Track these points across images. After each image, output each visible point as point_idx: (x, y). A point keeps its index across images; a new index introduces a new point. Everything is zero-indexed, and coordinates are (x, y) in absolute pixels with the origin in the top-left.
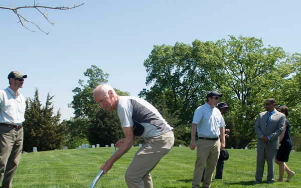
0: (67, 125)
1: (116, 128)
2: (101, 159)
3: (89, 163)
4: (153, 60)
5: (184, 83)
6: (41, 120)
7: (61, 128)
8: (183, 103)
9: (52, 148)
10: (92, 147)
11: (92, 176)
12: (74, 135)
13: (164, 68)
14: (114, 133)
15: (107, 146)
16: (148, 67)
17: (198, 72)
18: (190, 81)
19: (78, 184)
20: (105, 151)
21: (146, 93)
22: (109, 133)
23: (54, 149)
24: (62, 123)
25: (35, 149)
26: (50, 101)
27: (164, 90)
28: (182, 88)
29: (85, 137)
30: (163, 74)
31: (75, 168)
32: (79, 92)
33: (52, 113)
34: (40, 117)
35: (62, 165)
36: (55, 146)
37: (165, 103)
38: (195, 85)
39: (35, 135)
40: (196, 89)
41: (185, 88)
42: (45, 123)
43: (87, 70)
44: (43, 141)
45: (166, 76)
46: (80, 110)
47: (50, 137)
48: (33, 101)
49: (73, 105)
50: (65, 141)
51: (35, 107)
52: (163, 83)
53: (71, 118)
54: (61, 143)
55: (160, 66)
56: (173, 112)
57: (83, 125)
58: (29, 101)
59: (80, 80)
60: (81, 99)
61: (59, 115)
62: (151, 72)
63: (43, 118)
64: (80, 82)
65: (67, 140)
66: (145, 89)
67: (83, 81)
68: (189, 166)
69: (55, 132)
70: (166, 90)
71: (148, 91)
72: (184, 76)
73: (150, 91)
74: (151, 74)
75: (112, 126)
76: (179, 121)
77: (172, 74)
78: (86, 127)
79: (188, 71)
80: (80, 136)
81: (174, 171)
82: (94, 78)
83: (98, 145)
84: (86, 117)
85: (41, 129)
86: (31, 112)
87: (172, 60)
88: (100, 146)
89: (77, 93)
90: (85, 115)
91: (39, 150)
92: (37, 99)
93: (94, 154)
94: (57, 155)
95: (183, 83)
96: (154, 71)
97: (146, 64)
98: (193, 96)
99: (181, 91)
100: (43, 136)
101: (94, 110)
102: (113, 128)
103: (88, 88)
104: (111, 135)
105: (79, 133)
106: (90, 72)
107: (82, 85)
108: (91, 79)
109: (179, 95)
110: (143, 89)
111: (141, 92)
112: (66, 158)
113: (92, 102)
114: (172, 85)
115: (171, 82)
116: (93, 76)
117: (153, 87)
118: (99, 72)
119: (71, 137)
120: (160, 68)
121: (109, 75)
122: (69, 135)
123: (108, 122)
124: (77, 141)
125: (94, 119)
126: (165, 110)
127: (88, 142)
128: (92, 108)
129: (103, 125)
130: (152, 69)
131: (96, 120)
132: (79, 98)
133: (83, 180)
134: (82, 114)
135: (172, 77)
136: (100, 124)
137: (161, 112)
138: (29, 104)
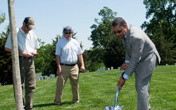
0: (88, 54)
2: (115, 78)
3: (106, 82)
10: (107, 69)
11: (108, 93)
12: (93, 61)
13: (159, 5)
14: (124, 57)
15: (119, 68)
16: (147, 5)
19: (98, 100)
20: (117, 72)
21: (147, 25)
24: (84, 52)
26: (74, 37)
27: (161, 21)
28: (175, 18)
29: (101, 62)
30: (159, 9)
31: (95, 87)
32: (95, 28)
35: (86, 85)
37: (162, 32)
43: (101, 11)
45: (162, 10)
46: (97, 41)
49: (91, 38)
52: (159, 16)
53: (90, 48)
55: (156, 3)
56: (168, 38)
57: (100, 53)
58: (59, 38)
59: (95, 19)
60: (97, 33)
62: (149, 8)
64: (96, 20)
65: (89, 65)
66: (146, 22)
67: (98, 20)
70: (162, 21)
71: (148, 23)
72: (175, 9)
73: (149, 23)
74: (149, 10)
75: (122, 52)
76: (174, 44)
77: (166, 9)
78: (103, 54)
80: (98, 62)
81: (172, 85)
83: (112, 68)
84: (102, 47)
88: (114, 69)
89: (94, 29)
90: (101, 45)
93: (109, 74)
95: (175, 15)
96: (152, 7)
97: (145, 3)
99: (174, 21)
102: (123, 54)
103: (102, 24)
104: (122, 59)
105: (97, 59)
106: (103, 12)
107: (97, 23)
108: (104, 18)
109: (172, 25)
110: (144, 22)
111: (143, 24)
112: (88, 79)
113: (106, 35)
114: (166, 17)
115: (165, 15)
116: (105, 15)
117: (151, 20)
118: (110, 12)
119: (92, 63)
120: (156, 5)
121: (117, 13)
122: (90, 61)
123: (118, 49)
124: (96, 65)
125: (108, 48)
126: (162, 37)
127: (104, 65)
128: (106, 40)
129: (115, 52)
130: (150, 6)
131: (109, 48)
132: (95, 32)
133: (102, 96)
134: (98, 45)
135: (166, 11)
136: (113, 51)
137: (159, 39)
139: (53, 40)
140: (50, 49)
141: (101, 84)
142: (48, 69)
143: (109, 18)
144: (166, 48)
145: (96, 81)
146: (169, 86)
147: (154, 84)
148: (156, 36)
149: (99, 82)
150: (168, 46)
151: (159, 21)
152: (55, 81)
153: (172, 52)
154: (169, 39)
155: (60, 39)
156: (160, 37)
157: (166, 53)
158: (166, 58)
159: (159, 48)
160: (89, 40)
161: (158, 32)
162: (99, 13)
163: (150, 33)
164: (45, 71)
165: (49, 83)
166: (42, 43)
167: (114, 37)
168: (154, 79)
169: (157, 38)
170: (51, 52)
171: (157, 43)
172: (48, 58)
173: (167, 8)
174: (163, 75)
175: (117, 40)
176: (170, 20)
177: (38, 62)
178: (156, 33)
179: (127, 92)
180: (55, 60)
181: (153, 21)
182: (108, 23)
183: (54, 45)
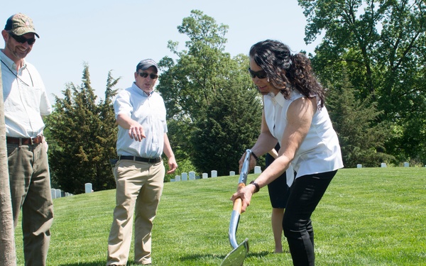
1: (248, 136)
3: (203, 210)
5: (385, 36)
6: (97, 127)
8: (385, 75)
10: (201, 177)
13: (341, 7)
14: (245, 146)
15: (232, 173)
17: (412, 9)
18: (397, 28)
20: (229, 183)
22: (236, 147)
25: (88, 186)
26: (113, 88)
28: (381, 43)
29: (186, 158)
30: (340, 18)
32: (169, 66)
34: (95, 121)
37: (347, 79)
38: (409, 36)
39: (86, 159)
40: (411, 46)
41: (387, 46)
42: (105, 133)
43: (184, 21)
44: (104, 169)
45: (347, 21)
46: (174, 102)
48: (80, 91)
51: (84, 101)
52: (341, 36)
55: (333, 2)
56: (364, 96)
57: (182, 132)
58: (72, 91)
59: (169, 43)
60: (175, 81)
62: (314, 15)
63: (101, 123)
64: (171, 45)
66: (305, 53)
67: (175, 44)
68: (410, 208)
70: (347, 50)
71: (310, 55)
72: (383, 19)
73: (314, 54)
74: (314, 20)
75: (240, 131)
76: (378, 113)
77: (358, 18)
78: (188, 138)
79: (391, 9)
80: (177, 157)
81: (380, 218)
82: (199, 35)
83: (214, 173)
84: (187, 117)
85: (98, 145)
86: (77, 113)
88: (219, 175)
89: (166, 69)
90: (183, 112)
91: (96, 188)
92: (87, 85)
93: (209, 190)
95: (383, 34)
96: (322, 14)
97: (303, 1)
98: (405, 59)
99: (380, 50)
100: (102, 161)
101: (201, 101)
102: (242, 136)
103: (187, 57)
104: (240, 150)
105: (175, 150)
106: (189, 25)
107: (175, 52)
108: (192, 39)
109: (374, 60)
113: (198, 85)
114: (359, 39)
115: (356, 34)
116: (197, 32)
117: (319, 46)
118: (208, 23)
120: (333, 7)
121: (228, 27)
123: (231, 124)
125: (203, 120)
126: (349, 94)
127: (192, 166)
128: (197, 98)
129: (223, 131)
130: (315, 9)
131: (206, 120)
132: (170, 78)
134: (177, 111)
135: (358, 24)
136: (216, 128)
137: (340, 97)
138: (72, 97)
139: (56, 97)
141: (191, 216)
143: (207, 41)
144: (357, 121)
145: (176, 207)
146: (370, 222)
147: (332, 217)
149: (183, 210)
150: (362, 118)
151: (341, 51)
152: (63, 207)
153: (373, 133)
155: (74, 94)
156: (341, 92)
157: (359, 135)
158: (359, 149)
159: (338, 122)
161: (336, 79)
162: (178, 28)
167: (219, 90)
168: (331, 204)
170: (51, 130)
171: (334, 109)
173: (361, 16)
174: (353, 194)
175: (229, 98)
176: (370, 47)
178: (332, 82)
179: (262, 236)
180: (61, 149)
181: (322, 49)
182: (202, 55)
183: (59, 110)
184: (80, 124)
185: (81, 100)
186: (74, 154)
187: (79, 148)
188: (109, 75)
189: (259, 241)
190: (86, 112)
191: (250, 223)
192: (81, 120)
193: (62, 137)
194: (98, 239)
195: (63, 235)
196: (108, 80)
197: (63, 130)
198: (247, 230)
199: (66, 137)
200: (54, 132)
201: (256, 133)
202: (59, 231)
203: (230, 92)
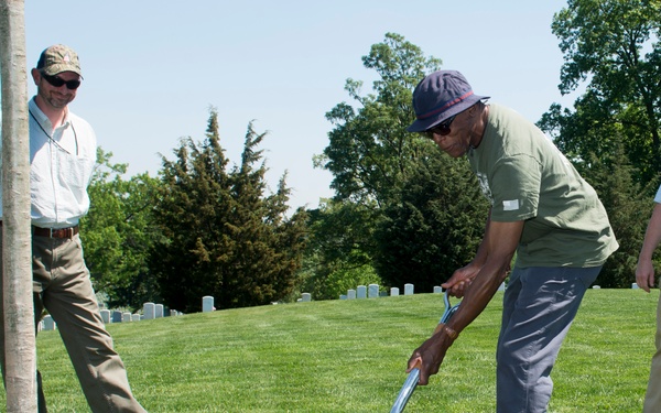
0: (309, 224)
1: (465, 233)
3: (382, 345)
4: (582, 14)
6: (226, 208)
7: (292, 235)
9: (262, 297)
10: (389, 293)
11: (391, 389)
12: (331, 254)
13: (618, 40)
14: (459, 247)
15: (437, 289)
16: (565, 35)
20: (430, 305)
21: (561, 117)
22: (445, 249)
23: (267, 301)
24: (295, 218)
25: (208, 300)
26: (254, 149)
27: (617, 107)
29: (367, 262)
30: (615, 57)
31: (336, 363)
32: (346, 118)
33: (262, 186)
34: (223, 198)
35: (295, 354)
36: (272, 292)
37: (622, 151)
39: (207, 258)
42: (238, 218)
43: (373, 48)
44: (235, 276)
45: (625, 62)
46: (351, 175)
47: (255, 262)
48: (201, 151)
49: (328, 160)
50: (304, 275)
51: (208, 167)
52: (616, 84)
53: (322, 200)
54: (292, 282)
55: (605, 32)
56: (647, 177)
57: (361, 222)
58: (189, 151)
59: (348, 82)
60: (354, 141)
61: (282, 192)
62: (576, 51)
63: (232, 202)
64: (351, 86)
65: (311, 272)
66: (559, 107)
67: (358, 84)
69: (273, 246)
70: (626, 107)
71: (567, 111)
73: (573, 111)
74: (575, 58)
75: (452, 225)
77: (642, 58)
78: (372, 230)
80: (352, 260)
82: (395, 73)
83: (409, 287)
84: (371, 198)
85: (226, 237)
86: (195, 185)
87: (644, 12)
88: (416, 291)
89: (342, 122)
90: (366, 190)
91: (221, 304)
92: (213, 142)
93: (397, 314)
94: (279, 319)
96: (587, 49)
97: (560, 27)
100: (233, 261)
101: (394, 174)
102: (456, 232)
103: (374, 106)
104: (451, 254)
105: (348, 247)
106: (381, 56)
107: (356, 97)
108: (384, 78)
110: (552, 107)
111: (545, 115)
112: (306, 330)
113: (390, 150)
114: (643, 91)
115: (639, 82)
116: (393, 68)
117: (582, 98)
118: (411, 55)
119: (324, 263)
120: (604, 38)
121: (441, 62)
122: (316, 256)
123: (440, 213)
124: (343, 274)
125: (395, 204)
126: (623, 173)
127: (375, 276)
128: (388, 170)
129: (426, 222)
130: (579, 41)
131: (401, 205)
132: (346, 136)
133: (364, 400)
134: (357, 189)
135: (642, 66)
136: (415, 218)
137: (610, 178)
138: (190, 160)
139: (164, 159)
140: (150, 194)
141: (362, 354)
142: (137, 281)
143: (407, 82)
144: (634, 217)
145: (341, 339)
146: (640, 372)
147: (583, 363)
148: (595, 167)
149: (352, 344)
150: (643, 211)
151: (614, 108)
152: (163, 333)
154: (650, 180)
155: (193, 155)
156: (612, 170)
157: (636, 237)
160: (319, 168)
161: (605, 149)
162: (364, 59)
163: (575, 152)
164: (122, 289)
165: (140, 338)
166: (115, 168)
167: (424, 159)
168: (583, 343)
169: (601, 174)
170: (153, 210)
172: (138, 232)
173: (647, 56)
174: (619, 329)
175: (437, 173)
176: (659, 103)
177: (92, 246)
178: (598, 155)
179: (470, 389)
180: (168, 241)
181: (586, 103)
182: (399, 103)
183: (168, 179)
184: (199, 202)
185: (203, 165)
186: (187, 249)
187: (196, 240)
188: (250, 128)
189: (464, 396)
190: (211, 184)
191: (454, 367)
192: (202, 197)
193: (170, 222)
194: (209, 385)
195: (155, 376)
196: (248, 135)
197: (172, 210)
198: (447, 378)
199: (177, 223)
200: (157, 213)
201: (477, 228)
202: (150, 369)
203: (440, 163)
